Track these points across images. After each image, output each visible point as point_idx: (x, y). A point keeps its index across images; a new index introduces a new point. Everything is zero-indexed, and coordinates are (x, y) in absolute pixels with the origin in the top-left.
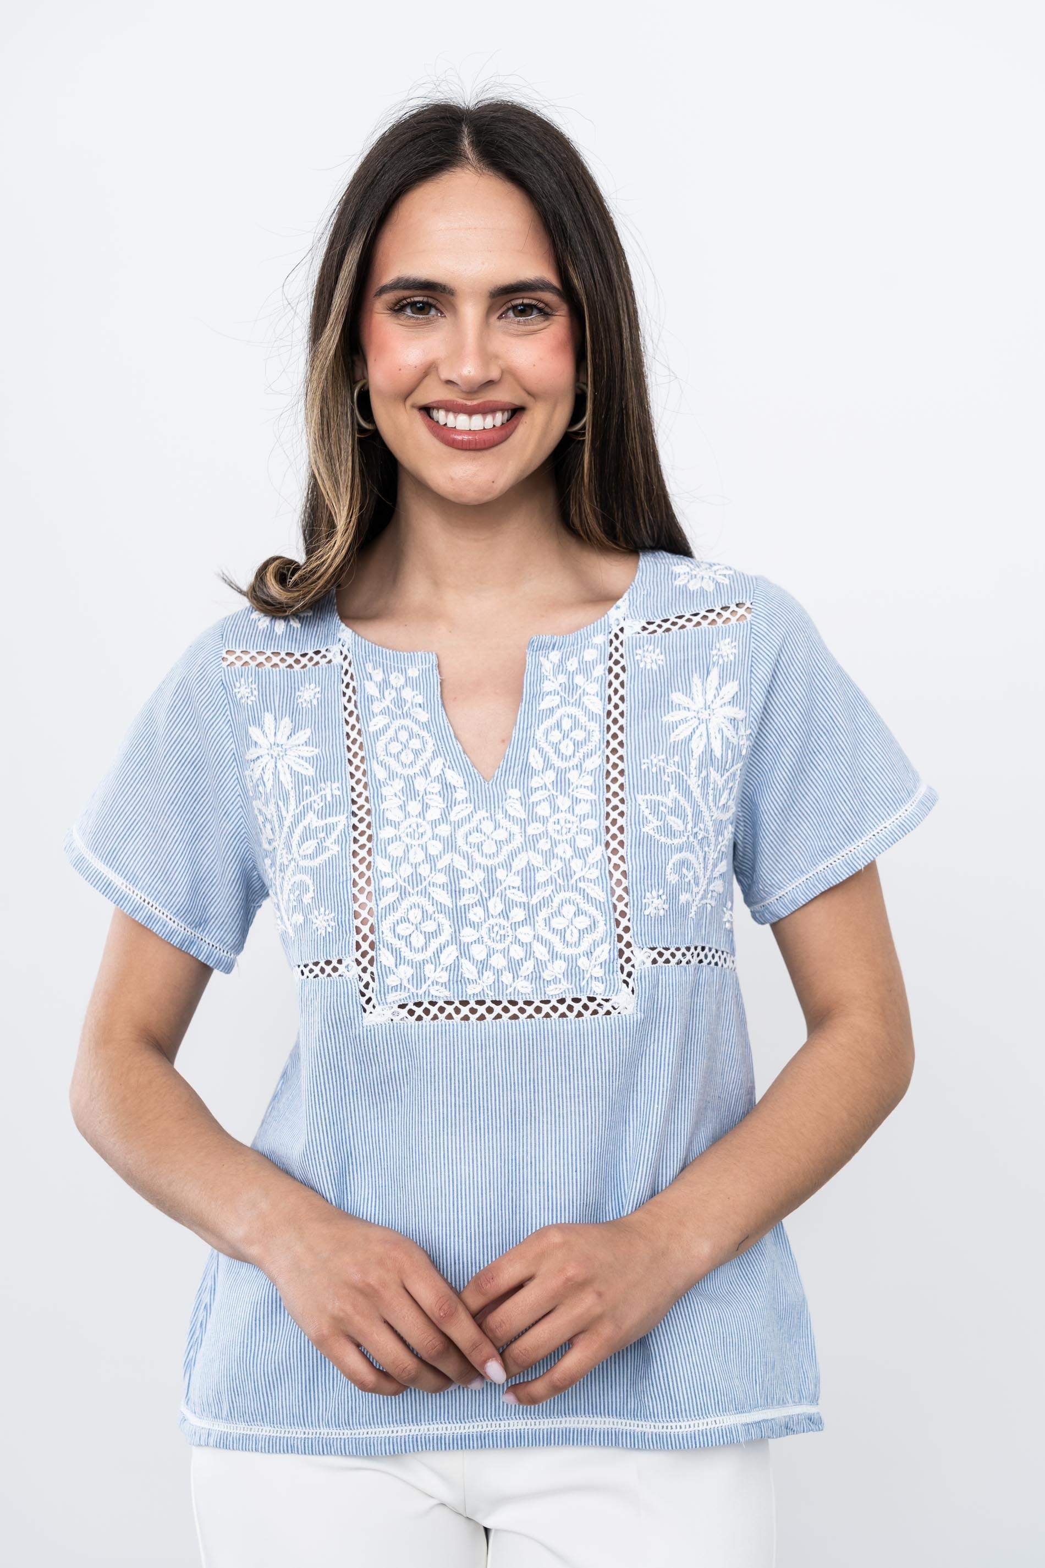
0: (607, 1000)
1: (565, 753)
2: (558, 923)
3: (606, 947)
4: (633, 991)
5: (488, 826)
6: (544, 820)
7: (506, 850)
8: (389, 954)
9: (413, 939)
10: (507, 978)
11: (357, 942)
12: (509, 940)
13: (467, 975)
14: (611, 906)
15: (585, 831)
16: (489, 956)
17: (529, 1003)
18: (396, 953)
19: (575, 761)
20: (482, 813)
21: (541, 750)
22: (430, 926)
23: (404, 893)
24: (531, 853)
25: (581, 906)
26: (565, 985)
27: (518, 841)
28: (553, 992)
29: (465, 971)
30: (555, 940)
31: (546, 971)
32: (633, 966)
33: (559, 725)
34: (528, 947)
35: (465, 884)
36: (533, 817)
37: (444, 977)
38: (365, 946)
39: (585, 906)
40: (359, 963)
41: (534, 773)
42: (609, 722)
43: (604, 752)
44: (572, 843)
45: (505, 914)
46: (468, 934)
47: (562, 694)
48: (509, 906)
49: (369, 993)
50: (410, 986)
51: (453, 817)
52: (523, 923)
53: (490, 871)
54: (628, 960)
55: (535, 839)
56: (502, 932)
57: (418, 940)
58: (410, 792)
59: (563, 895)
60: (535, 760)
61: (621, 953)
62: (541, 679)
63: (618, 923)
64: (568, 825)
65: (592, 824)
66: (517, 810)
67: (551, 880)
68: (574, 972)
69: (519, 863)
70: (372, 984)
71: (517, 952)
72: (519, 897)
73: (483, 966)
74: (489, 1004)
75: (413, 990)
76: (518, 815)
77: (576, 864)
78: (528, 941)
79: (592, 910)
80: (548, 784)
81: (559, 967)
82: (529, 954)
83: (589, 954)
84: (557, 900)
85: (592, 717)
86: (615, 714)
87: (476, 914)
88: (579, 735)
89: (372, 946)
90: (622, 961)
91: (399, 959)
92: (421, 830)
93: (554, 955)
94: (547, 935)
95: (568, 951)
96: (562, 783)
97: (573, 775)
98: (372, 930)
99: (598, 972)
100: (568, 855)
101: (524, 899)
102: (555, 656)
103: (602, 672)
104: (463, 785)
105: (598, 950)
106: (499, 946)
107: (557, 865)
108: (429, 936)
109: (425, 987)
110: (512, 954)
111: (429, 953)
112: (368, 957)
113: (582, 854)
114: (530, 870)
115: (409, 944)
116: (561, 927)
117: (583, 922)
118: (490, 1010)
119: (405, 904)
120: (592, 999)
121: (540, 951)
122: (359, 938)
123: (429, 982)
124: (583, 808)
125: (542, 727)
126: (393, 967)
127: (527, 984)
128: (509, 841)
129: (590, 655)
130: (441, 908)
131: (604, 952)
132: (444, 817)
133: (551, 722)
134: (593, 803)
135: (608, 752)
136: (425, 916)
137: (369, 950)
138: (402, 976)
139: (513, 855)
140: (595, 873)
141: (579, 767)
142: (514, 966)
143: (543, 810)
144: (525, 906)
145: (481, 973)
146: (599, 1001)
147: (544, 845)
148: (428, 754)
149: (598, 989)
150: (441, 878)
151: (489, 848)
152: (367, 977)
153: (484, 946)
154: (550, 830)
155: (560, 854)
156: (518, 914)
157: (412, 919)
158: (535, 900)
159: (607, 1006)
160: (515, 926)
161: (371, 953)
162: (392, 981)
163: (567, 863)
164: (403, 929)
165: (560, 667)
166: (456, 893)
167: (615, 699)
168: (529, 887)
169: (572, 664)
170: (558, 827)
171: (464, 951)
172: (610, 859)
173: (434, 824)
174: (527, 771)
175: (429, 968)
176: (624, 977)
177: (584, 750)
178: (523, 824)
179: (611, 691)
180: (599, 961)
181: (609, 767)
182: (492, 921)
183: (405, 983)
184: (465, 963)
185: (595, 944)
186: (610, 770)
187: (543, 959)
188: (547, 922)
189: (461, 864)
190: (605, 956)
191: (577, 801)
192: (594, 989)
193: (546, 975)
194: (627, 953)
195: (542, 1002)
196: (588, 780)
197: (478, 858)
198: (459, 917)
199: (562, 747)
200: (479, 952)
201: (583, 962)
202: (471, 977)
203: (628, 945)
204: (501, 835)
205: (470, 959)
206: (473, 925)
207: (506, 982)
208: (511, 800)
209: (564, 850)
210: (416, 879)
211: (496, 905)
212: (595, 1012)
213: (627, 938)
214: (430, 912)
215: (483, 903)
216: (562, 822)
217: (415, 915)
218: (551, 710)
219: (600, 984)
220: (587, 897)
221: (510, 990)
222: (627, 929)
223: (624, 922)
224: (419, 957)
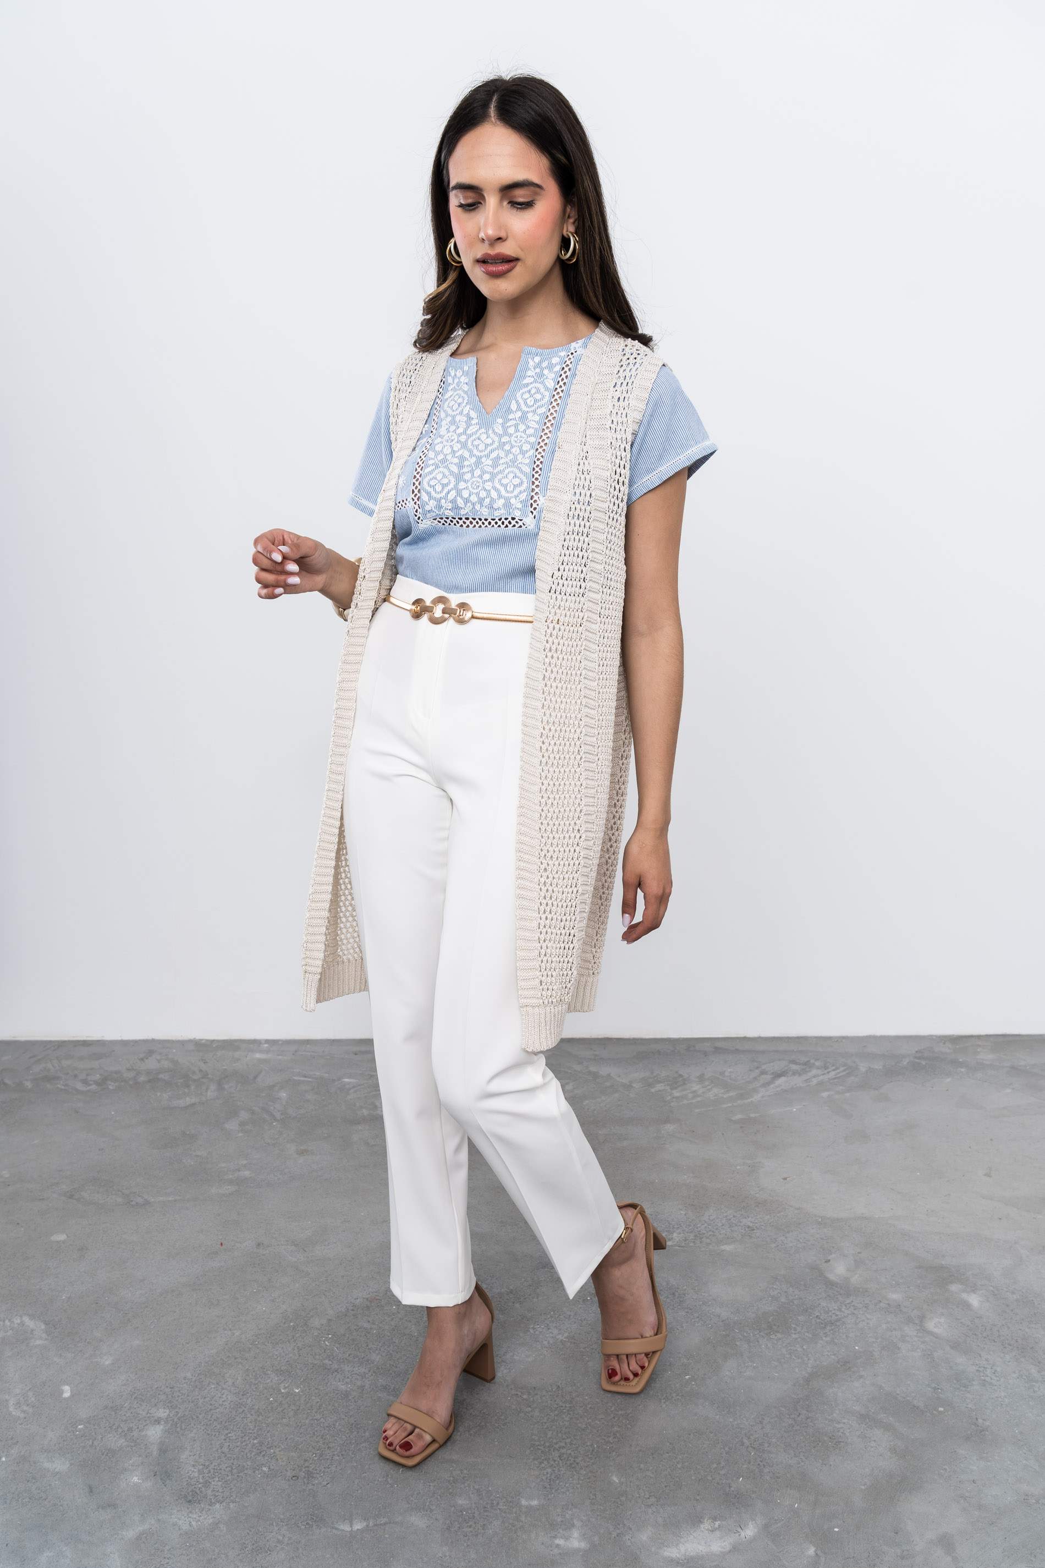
0: (521, 520)
1: (529, 404)
2: (505, 481)
3: (525, 494)
4: (535, 517)
5: (484, 437)
6: (511, 435)
7: (489, 448)
8: (425, 495)
9: (437, 487)
10: (478, 507)
11: (413, 490)
12: (480, 488)
13: (460, 505)
14: (531, 475)
15: (529, 443)
16: (470, 495)
17: (486, 520)
18: (428, 493)
19: (533, 409)
20: (483, 430)
21: (517, 402)
22: (445, 481)
23: (437, 467)
24: (500, 451)
25: (517, 475)
26: (503, 511)
27: (496, 444)
28: (497, 514)
29: (458, 503)
30: (502, 489)
31: (495, 504)
32: (538, 505)
33: (529, 392)
34: (488, 492)
35: (466, 463)
36: (506, 433)
37: (450, 506)
38: (416, 491)
39: (519, 474)
40: (413, 500)
41: (512, 412)
42: (555, 393)
43: (548, 406)
44: (520, 448)
45: (481, 476)
46: (462, 485)
47: (535, 377)
48: (484, 472)
49: (418, 515)
50: (436, 510)
51: (469, 432)
52: (489, 480)
53: (479, 458)
54: (535, 501)
55: (504, 444)
56: (478, 484)
57: (439, 488)
58: (453, 422)
59: (510, 469)
60: (514, 406)
61: (532, 498)
62: (527, 369)
63: (533, 483)
64: (521, 439)
65: (532, 440)
66: (499, 430)
67: (507, 463)
68: (508, 505)
69: (494, 455)
70: (419, 510)
71: (483, 494)
72: (490, 469)
73: (467, 501)
74: (471, 519)
75: (437, 512)
76: (499, 432)
77: (520, 457)
78: (489, 489)
79: (521, 476)
80: (517, 418)
81: (501, 502)
82: (489, 495)
83: (516, 497)
84: (507, 471)
85: (547, 389)
86: (559, 390)
87: (468, 476)
88: (538, 396)
89: (419, 491)
90: (532, 501)
91: (430, 497)
92: (453, 438)
93: (500, 496)
94: (498, 486)
95: (507, 495)
96: (523, 418)
97: (530, 415)
98: (419, 484)
99: (520, 506)
100: (517, 453)
101: (492, 470)
102: (537, 359)
103: (558, 370)
104: (476, 417)
105: (522, 495)
106: (475, 491)
107: (511, 456)
108: (444, 486)
109: (442, 510)
110: (481, 495)
111: (443, 494)
112: (417, 497)
113: (523, 453)
114: (498, 458)
115: (435, 490)
116: (505, 483)
117: (517, 481)
118: (471, 523)
119: (437, 471)
120: (513, 519)
121: (494, 494)
122: (414, 488)
123: (444, 508)
124: (530, 431)
125: (521, 391)
126: (427, 501)
127: (486, 510)
128: (491, 444)
129: (555, 360)
130: (452, 473)
131: (523, 496)
132: (464, 433)
133: (526, 389)
134: (536, 429)
135: (550, 407)
136: (444, 476)
137: (418, 493)
138: (432, 505)
139: (492, 451)
140: (527, 461)
141: (534, 412)
142: (481, 501)
143: (511, 430)
144: (491, 473)
145: (466, 504)
146: (517, 520)
147: (507, 447)
148: (464, 404)
149: (517, 514)
150: (456, 461)
151: (482, 447)
152: (417, 507)
153: (468, 491)
154: (512, 440)
155: (514, 452)
156: (487, 477)
157: (438, 478)
158: (495, 471)
159: (520, 523)
160: (484, 482)
161: (419, 495)
162: (427, 508)
163: (516, 457)
164: (432, 483)
165: (538, 365)
166: (461, 467)
167: (561, 383)
168: (495, 465)
169: (545, 364)
170: (516, 439)
171: (459, 493)
172: (536, 456)
173: (459, 435)
174: (509, 410)
175: (443, 501)
176: (532, 509)
177: (539, 404)
178: (500, 436)
179: (560, 379)
180: (520, 500)
181: (549, 414)
182: (474, 479)
183: (434, 509)
184: (459, 499)
185: (521, 492)
186: (549, 415)
187: (495, 498)
188: (500, 481)
189: (466, 454)
190: (524, 498)
191: (528, 427)
192: (515, 513)
193: (495, 506)
194: (536, 498)
195: (492, 519)
196: (537, 418)
197: (475, 452)
198: (459, 478)
199: (528, 401)
200: (465, 494)
201: (513, 501)
202: (462, 507)
203: (537, 493)
204: (489, 441)
205: (461, 497)
206: (465, 481)
207: (478, 509)
208: (498, 424)
209: (516, 450)
210: (444, 461)
211: (477, 473)
212: (514, 526)
213: (537, 490)
214: (447, 475)
215: (472, 472)
216: (519, 437)
217: (439, 477)
218: (527, 385)
219: (519, 512)
220: (521, 471)
221: (479, 513)
222: (537, 486)
223: (537, 483)
224: (438, 496)
